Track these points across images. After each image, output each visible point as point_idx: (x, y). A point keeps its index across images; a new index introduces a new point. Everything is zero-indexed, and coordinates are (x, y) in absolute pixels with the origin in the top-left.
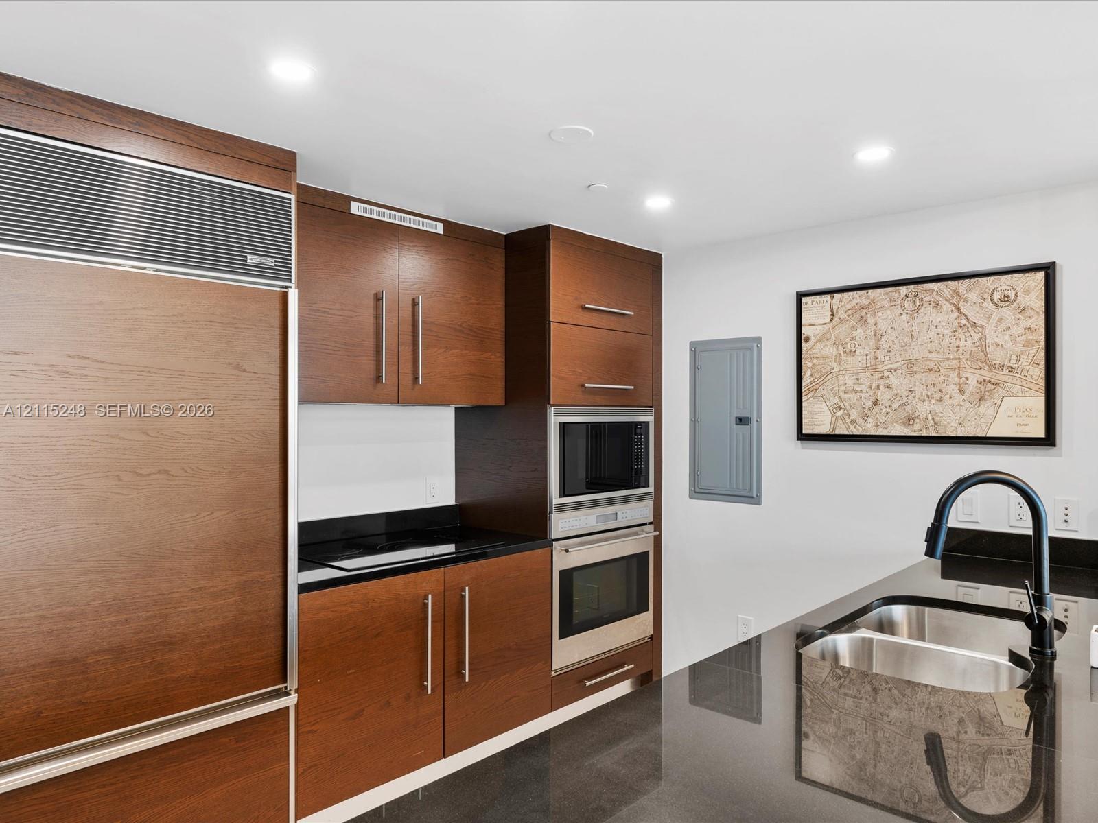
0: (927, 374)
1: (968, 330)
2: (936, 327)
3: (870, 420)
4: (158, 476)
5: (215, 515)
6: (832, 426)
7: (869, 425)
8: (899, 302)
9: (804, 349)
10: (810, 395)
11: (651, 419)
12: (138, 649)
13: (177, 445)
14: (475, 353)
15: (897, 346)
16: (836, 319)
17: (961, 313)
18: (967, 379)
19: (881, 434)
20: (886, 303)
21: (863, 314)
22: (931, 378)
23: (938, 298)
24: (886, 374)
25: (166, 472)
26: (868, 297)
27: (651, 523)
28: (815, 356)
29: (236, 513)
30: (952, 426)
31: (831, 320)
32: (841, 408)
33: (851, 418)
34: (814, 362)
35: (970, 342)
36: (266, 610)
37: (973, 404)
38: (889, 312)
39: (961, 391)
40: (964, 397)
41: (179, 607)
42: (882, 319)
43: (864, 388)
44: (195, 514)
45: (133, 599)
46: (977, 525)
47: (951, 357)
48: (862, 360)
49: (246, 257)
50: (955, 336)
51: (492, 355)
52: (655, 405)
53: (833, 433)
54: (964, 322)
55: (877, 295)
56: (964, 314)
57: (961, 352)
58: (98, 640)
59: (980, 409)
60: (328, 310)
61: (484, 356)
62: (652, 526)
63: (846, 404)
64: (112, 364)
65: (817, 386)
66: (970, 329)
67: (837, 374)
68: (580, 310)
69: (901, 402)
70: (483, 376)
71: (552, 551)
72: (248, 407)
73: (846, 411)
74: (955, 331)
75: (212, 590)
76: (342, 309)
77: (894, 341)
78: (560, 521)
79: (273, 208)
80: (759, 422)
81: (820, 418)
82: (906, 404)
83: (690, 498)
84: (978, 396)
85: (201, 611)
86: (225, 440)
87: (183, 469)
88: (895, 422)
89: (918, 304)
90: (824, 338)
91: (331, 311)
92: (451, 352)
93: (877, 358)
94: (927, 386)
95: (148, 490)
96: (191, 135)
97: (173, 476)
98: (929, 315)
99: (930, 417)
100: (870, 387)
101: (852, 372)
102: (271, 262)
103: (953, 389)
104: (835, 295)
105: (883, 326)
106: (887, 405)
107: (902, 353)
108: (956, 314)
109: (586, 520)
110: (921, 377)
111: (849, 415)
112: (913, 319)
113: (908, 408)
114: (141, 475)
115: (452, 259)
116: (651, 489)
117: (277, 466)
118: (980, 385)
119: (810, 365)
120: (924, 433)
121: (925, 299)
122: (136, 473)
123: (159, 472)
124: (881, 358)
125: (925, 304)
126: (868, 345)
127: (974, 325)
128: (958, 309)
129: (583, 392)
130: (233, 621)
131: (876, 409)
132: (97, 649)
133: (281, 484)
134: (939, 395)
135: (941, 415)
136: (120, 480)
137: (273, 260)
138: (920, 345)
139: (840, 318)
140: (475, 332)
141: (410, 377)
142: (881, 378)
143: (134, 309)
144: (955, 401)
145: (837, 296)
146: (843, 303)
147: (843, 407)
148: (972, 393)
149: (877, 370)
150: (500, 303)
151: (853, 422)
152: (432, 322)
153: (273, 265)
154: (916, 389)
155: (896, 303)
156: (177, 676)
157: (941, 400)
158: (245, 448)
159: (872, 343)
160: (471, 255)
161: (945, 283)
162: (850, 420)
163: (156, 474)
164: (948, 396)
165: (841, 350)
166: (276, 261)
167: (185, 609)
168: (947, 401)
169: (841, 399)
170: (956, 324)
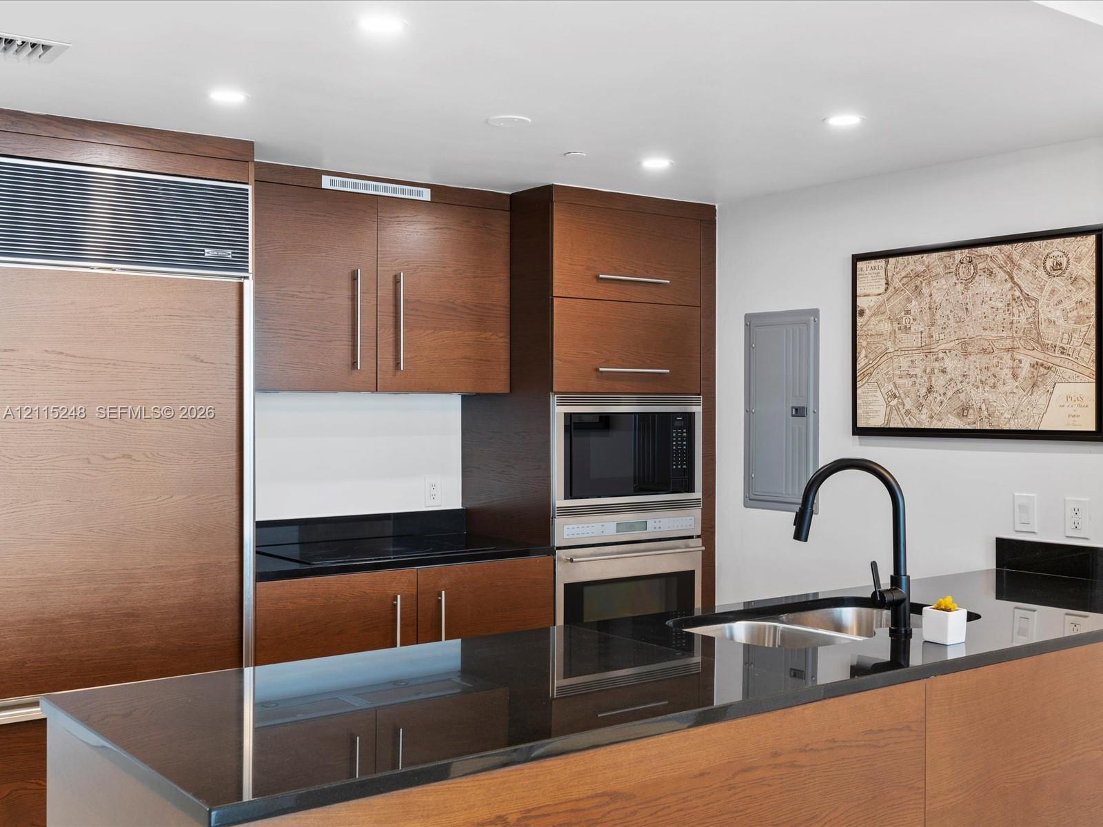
0: (981, 355)
1: (1022, 304)
2: (991, 300)
3: (924, 411)
4: (122, 460)
5: (175, 498)
6: (887, 418)
7: (923, 417)
8: (953, 270)
9: (859, 324)
10: (864, 381)
11: (698, 410)
12: (105, 618)
13: (139, 432)
14: (472, 333)
15: (952, 321)
16: (891, 289)
17: (1015, 283)
18: (1020, 361)
19: (936, 427)
20: (940, 270)
21: (918, 283)
22: (985, 360)
23: (992, 265)
24: (941, 355)
25: (129, 457)
26: (923, 263)
27: (698, 537)
28: (870, 333)
29: (194, 498)
30: (1005, 418)
31: (886, 290)
32: (895, 397)
33: (906, 408)
34: (868, 340)
35: (1023, 317)
36: (223, 594)
37: (1027, 391)
38: (943, 281)
39: (1015, 376)
40: (1017, 384)
41: (141, 582)
42: (937, 289)
43: (918, 371)
44: (156, 497)
45: (101, 571)
46: (1032, 535)
47: (1005, 335)
48: (917, 338)
49: (204, 251)
50: (1008, 310)
51: (492, 335)
52: (707, 392)
53: (887, 427)
54: (1017, 293)
55: (932, 261)
56: (1018, 285)
57: (1015, 329)
58: (71, 605)
59: (1033, 398)
60: (297, 294)
61: (482, 336)
62: (700, 540)
63: (901, 391)
64: (83, 357)
65: (872, 369)
66: (1023, 302)
67: (892, 355)
68: (595, 280)
69: (955, 389)
70: (481, 360)
71: (555, 560)
72: (204, 396)
73: (900, 400)
74: (1009, 305)
75: (171, 569)
76: (313, 292)
77: (948, 316)
78: (566, 527)
79: (230, 200)
80: (816, 413)
81: (875, 408)
82: (961, 391)
83: (745, 506)
84: (1030, 382)
85: (161, 588)
86: (184, 428)
87: (145, 454)
88: (950, 413)
89: (972, 271)
90: (878, 312)
91: (301, 295)
92: (440, 333)
93: (932, 336)
94: (981, 370)
95: (113, 473)
96: (151, 139)
97: (135, 460)
98: (983, 285)
99: (984, 407)
100: (925, 371)
101: (907, 352)
102: (228, 254)
103: (1006, 373)
104: (890, 259)
105: (938, 297)
106: (942, 392)
107: (957, 330)
108: (1009, 284)
109: (604, 527)
110: (975, 359)
111: (904, 405)
112: (967, 289)
113: (962, 396)
114: (108, 459)
115: (441, 228)
116: (698, 494)
117: (234, 453)
118: (1033, 370)
119: (864, 344)
120: (978, 427)
121: (980, 266)
122: (103, 457)
123: (124, 456)
124: (936, 336)
125: (980, 272)
126: (923, 320)
127: (1027, 297)
128: (1012, 278)
129: (597, 377)
130: (192, 601)
131: (931, 397)
132: (70, 613)
133: (238, 472)
134: (992, 380)
135: (995, 404)
136: (89, 463)
137: (230, 252)
138: (975, 320)
139: (895, 288)
140: (471, 309)
141: (391, 363)
142: (936, 360)
143: (101, 307)
144: (1007, 388)
145: (892, 260)
146: (898, 270)
147: (898, 395)
148: (1025, 379)
149: (932, 350)
150: (504, 276)
151: (908, 412)
152: (418, 301)
153: (230, 256)
154: (971, 373)
155: (951, 270)
156: (140, 646)
157: (994, 387)
158: (202, 436)
159: (927, 318)
160: (466, 221)
161: (999, 247)
162: (904, 411)
163: (119, 458)
164: (1001, 382)
165: (896, 326)
166: (233, 253)
167: (146, 585)
168: (1001, 388)
169: (895, 385)
170: (1009, 296)
